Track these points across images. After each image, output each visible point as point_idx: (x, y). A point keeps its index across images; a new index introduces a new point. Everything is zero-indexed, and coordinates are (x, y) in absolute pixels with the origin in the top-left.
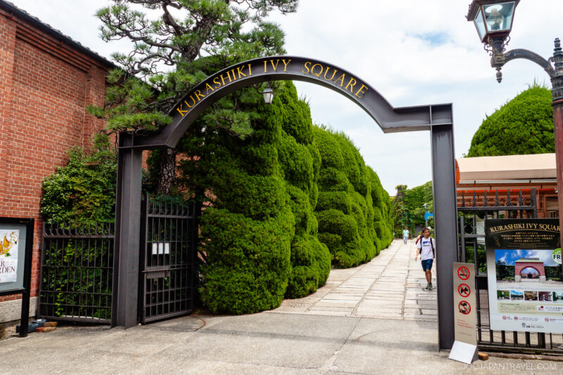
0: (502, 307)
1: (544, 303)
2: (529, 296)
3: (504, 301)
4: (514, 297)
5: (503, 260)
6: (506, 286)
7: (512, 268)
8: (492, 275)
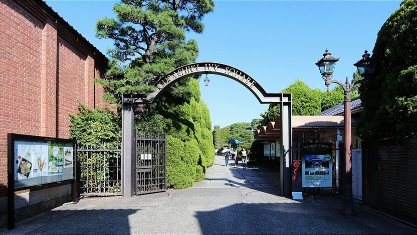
0: (307, 178)
1: (321, 176)
2: (317, 173)
3: (308, 176)
4: (311, 174)
5: (307, 159)
6: (308, 170)
7: (311, 163)
8: (303, 165)
